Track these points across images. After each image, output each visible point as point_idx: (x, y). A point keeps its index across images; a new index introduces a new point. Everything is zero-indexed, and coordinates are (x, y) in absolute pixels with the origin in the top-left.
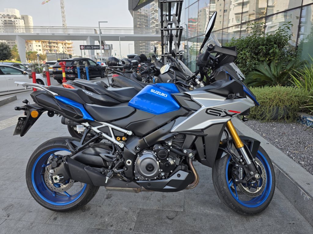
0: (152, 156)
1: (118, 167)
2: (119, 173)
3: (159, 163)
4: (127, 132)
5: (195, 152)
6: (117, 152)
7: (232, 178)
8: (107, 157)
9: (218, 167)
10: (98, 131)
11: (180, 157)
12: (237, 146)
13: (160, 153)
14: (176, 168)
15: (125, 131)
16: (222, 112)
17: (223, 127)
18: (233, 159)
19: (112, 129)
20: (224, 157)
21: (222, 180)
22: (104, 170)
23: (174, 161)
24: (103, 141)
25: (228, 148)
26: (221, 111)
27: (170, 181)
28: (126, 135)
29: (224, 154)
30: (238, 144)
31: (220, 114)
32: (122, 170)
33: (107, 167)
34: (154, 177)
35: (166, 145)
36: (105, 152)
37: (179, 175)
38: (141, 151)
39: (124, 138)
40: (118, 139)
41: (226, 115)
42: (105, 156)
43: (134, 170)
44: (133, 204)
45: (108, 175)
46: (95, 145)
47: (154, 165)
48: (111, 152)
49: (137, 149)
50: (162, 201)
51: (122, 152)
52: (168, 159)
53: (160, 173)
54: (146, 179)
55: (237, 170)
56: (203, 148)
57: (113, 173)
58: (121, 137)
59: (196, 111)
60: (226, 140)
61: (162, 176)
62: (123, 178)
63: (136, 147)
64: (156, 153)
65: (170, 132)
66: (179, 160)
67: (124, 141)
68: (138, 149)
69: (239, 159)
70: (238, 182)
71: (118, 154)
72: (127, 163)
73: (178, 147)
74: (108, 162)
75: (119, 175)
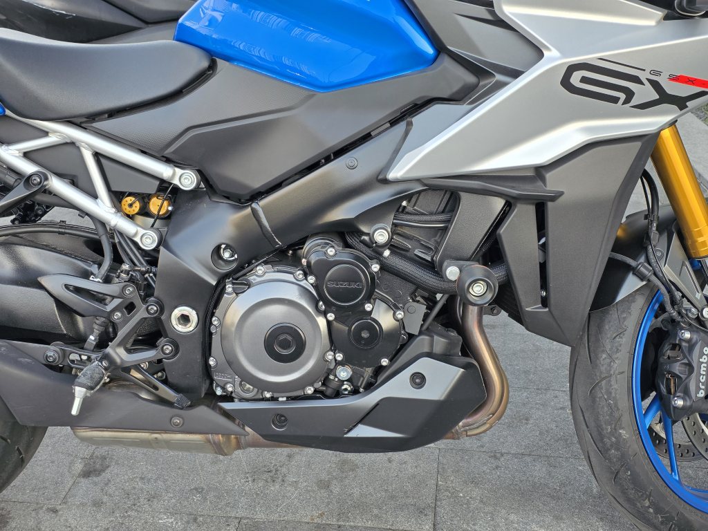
0: (293, 294)
1: (132, 340)
2: (137, 367)
3: (329, 323)
4: (174, 174)
5: (498, 274)
6: (127, 272)
7: (657, 389)
8: (78, 290)
9: (598, 340)
10: (28, 168)
11: (426, 295)
12: (695, 248)
13: (334, 279)
14: (403, 347)
15: (165, 171)
16: (640, 82)
17: (640, 159)
18: (668, 307)
19: (97, 156)
20: (631, 298)
21: (615, 399)
22: (65, 355)
23: (400, 315)
24: (55, 214)
25: (651, 257)
26: (636, 80)
27: (377, 405)
28: (166, 189)
29: (631, 284)
30: (700, 240)
31: (630, 94)
32: (150, 354)
33: (78, 341)
34: (303, 388)
35: (363, 242)
36: (64, 269)
37: (419, 380)
38: (240, 268)
39: (155, 205)
40: (131, 205)
41: (657, 97)
42: (67, 286)
43: (207, 351)
44: (205, 499)
45: (82, 379)
46: (14, 235)
47: (305, 331)
48: (94, 269)
49: (221, 258)
50: (336, 489)
51: (147, 272)
52: (368, 307)
53: (332, 367)
54: (268, 395)
55: (685, 357)
56: (537, 256)
57: (106, 369)
58: (144, 198)
59: (515, 74)
60: (646, 217)
61: (342, 382)
62: (156, 388)
63: (218, 247)
64: (312, 279)
65: (385, 182)
66: (422, 309)
67: (158, 217)
68: (226, 255)
69: (699, 306)
70: (683, 408)
71: (132, 280)
72: (174, 322)
73: (417, 252)
74: (82, 315)
75: (139, 376)
